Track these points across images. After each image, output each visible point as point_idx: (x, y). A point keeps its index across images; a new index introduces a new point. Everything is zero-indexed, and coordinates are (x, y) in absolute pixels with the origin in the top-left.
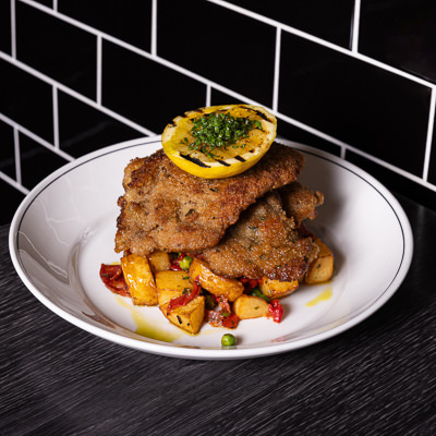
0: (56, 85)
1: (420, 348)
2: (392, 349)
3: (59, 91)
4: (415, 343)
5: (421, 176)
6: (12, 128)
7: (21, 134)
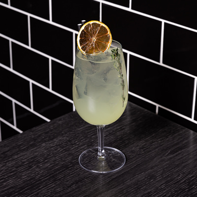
0: (31, 81)
1: (188, 191)
2: (176, 191)
3: (33, 84)
4: (186, 189)
5: (191, 117)
6: (11, 101)
7: (15, 104)
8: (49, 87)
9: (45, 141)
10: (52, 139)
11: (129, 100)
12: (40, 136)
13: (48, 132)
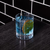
8: (4, 13)
9: (5, 31)
10: (7, 30)
11: (34, 17)
12: (3, 29)
13: (5, 28)
